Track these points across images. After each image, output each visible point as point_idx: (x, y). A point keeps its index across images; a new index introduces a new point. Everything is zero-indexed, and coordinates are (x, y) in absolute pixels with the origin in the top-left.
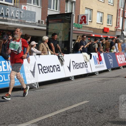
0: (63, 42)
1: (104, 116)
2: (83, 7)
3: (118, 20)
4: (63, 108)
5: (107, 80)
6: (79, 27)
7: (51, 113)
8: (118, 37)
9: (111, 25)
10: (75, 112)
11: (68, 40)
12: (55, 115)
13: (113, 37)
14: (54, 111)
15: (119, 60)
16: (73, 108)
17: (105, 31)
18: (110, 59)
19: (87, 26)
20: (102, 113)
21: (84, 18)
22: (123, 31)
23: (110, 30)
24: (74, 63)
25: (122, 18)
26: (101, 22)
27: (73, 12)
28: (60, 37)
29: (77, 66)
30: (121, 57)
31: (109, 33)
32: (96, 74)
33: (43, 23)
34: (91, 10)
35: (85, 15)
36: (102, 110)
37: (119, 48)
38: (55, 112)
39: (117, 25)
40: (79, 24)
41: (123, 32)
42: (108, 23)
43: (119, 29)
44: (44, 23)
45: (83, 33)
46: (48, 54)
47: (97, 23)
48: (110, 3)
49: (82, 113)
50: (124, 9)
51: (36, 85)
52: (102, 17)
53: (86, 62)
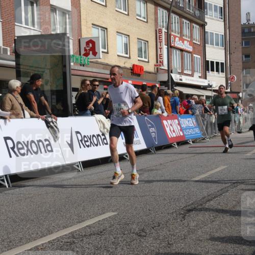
0: (52, 92)
1: (150, 244)
2: (87, 22)
3: (159, 50)
4: (65, 227)
5: (148, 171)
6: (83, 62)
7: (41, 239)
8: (162, 84)
9: (147, 60)
10: (90, 235)
11: (62, 89)
12: (49, 242)
13: (153, 83)
14: (47, 235)
15: (168, 130)
16: (85, 228)
17: (135, 71)
18: (150, 127)
19: (99, 60)
20: (145, 236)
21: (91, 45)
22: (172, 72)
23: (145, 70)
24: (79, 135)
25: (167, 47)
26: (127, 54)
27: (68, 32)
28: (47, 83)
29: (85, 142)
30: (171, 125)
31: (144, 76)
32: (125, 159)
33: (7, 53)
34: (105, 29)
35: (93, 39)
36: (143, 230)
37: (167, 106)
38: (49, 236)
39: (159, 60)
40: (82, 56)
41: (171, 74)
42: (140, 55)
43: (162, 68)
44: (9, 53)
45: (92, 74)
46: (23, 117)
47: (118, 56)
48: (140, 16)
49: (104, 237)
50: (168, 29)
51: (6, 182)
52: (127, 44)
53: (103, 134)
